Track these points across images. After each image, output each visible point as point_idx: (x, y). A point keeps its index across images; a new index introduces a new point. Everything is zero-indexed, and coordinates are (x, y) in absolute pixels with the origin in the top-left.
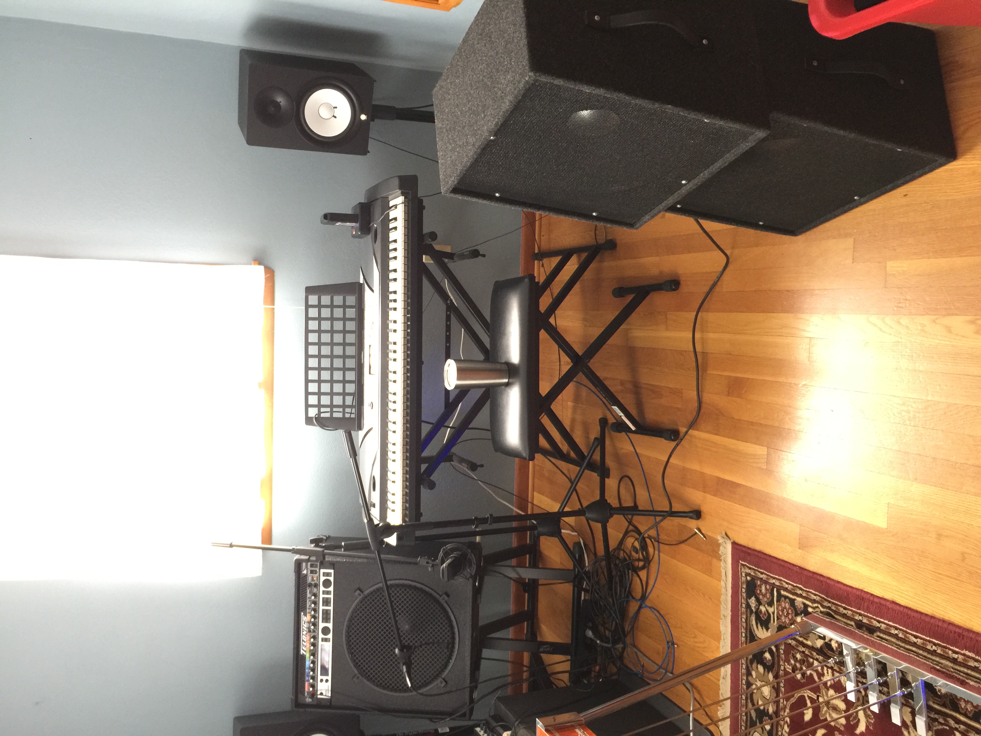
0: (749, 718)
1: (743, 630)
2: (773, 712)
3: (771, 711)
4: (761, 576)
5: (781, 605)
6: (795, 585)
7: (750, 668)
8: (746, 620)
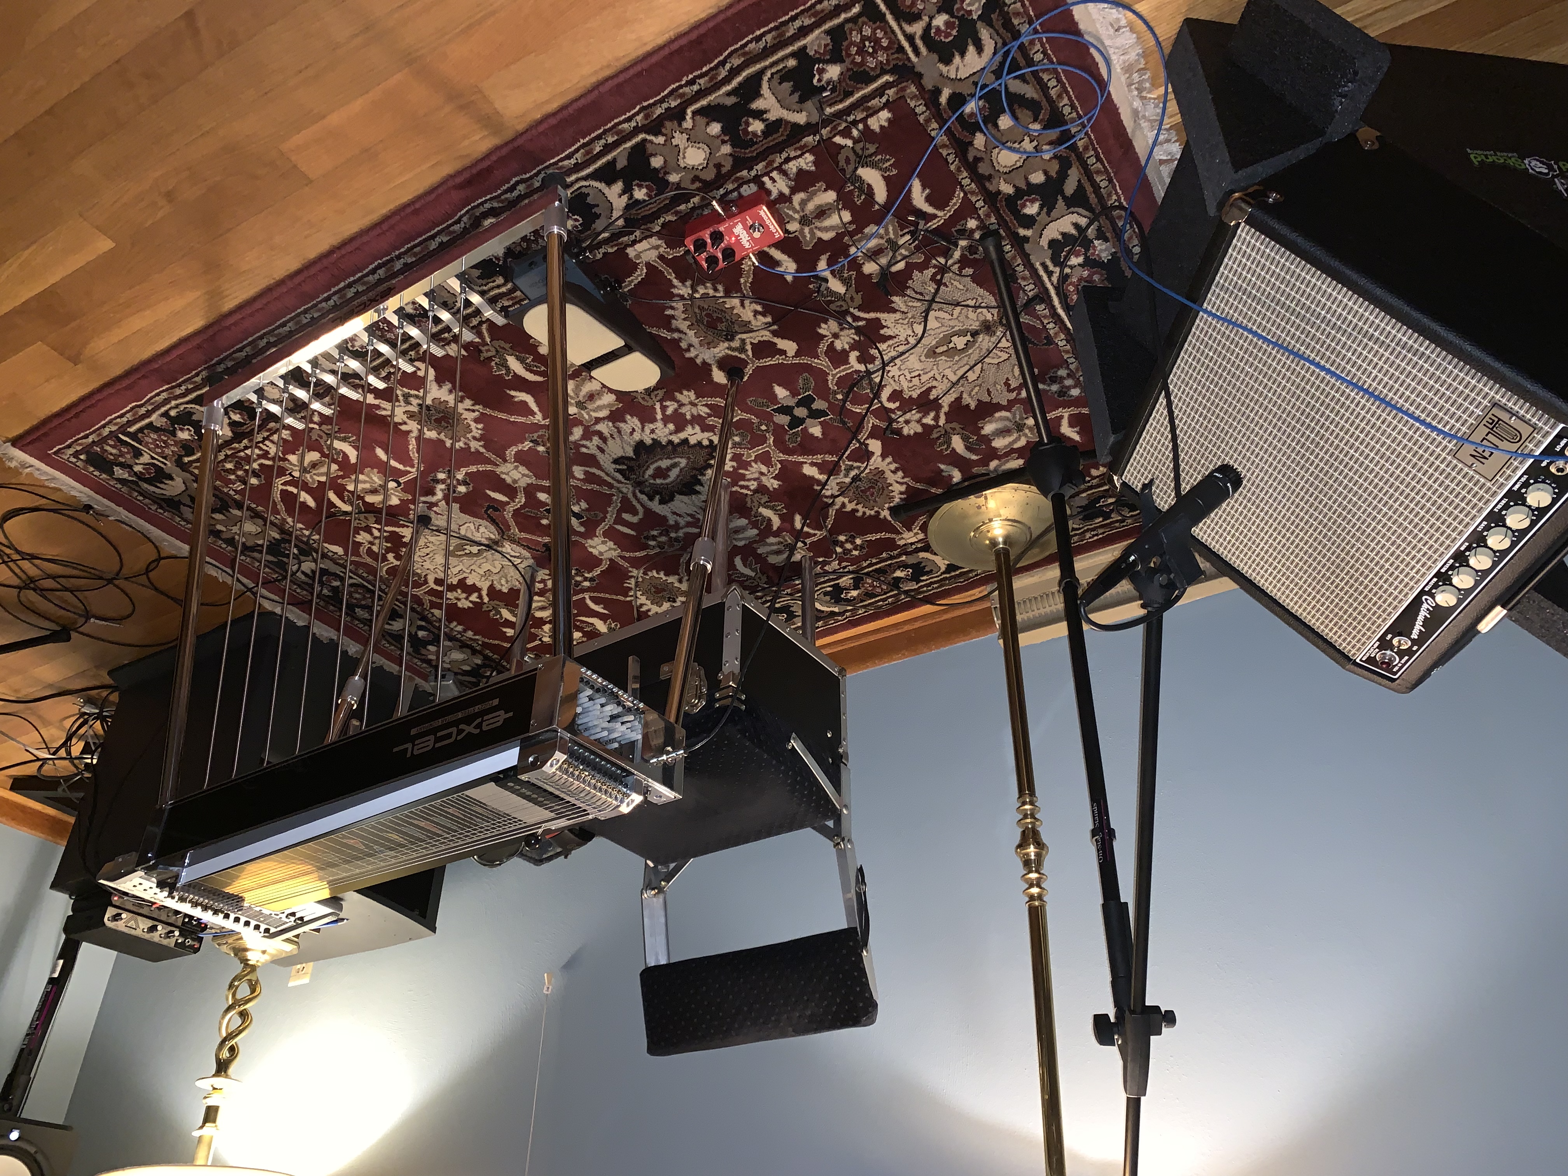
1: (154, 507)
4: (90, 439)
5: (147, 443)
6: (128, 409)
8: (141, 494)
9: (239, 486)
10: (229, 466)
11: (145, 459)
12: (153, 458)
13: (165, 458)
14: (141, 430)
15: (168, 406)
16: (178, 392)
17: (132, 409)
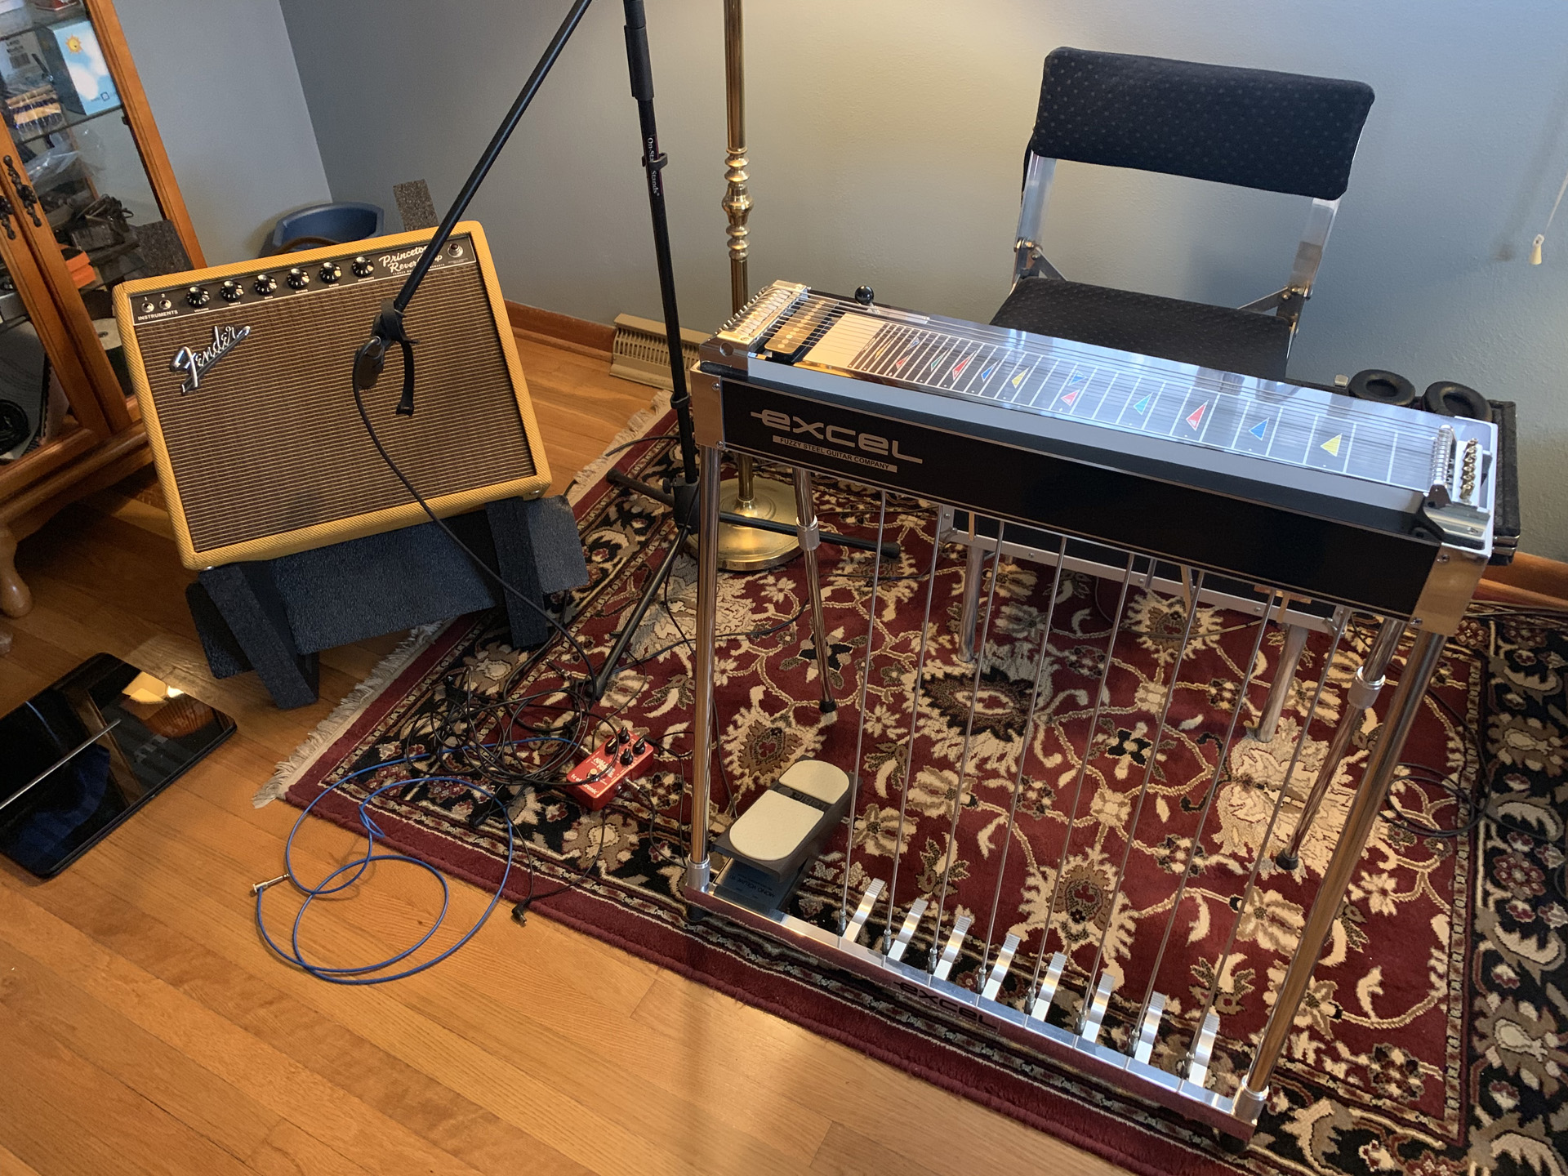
2: (1485, 997)
3: (1494, 999)
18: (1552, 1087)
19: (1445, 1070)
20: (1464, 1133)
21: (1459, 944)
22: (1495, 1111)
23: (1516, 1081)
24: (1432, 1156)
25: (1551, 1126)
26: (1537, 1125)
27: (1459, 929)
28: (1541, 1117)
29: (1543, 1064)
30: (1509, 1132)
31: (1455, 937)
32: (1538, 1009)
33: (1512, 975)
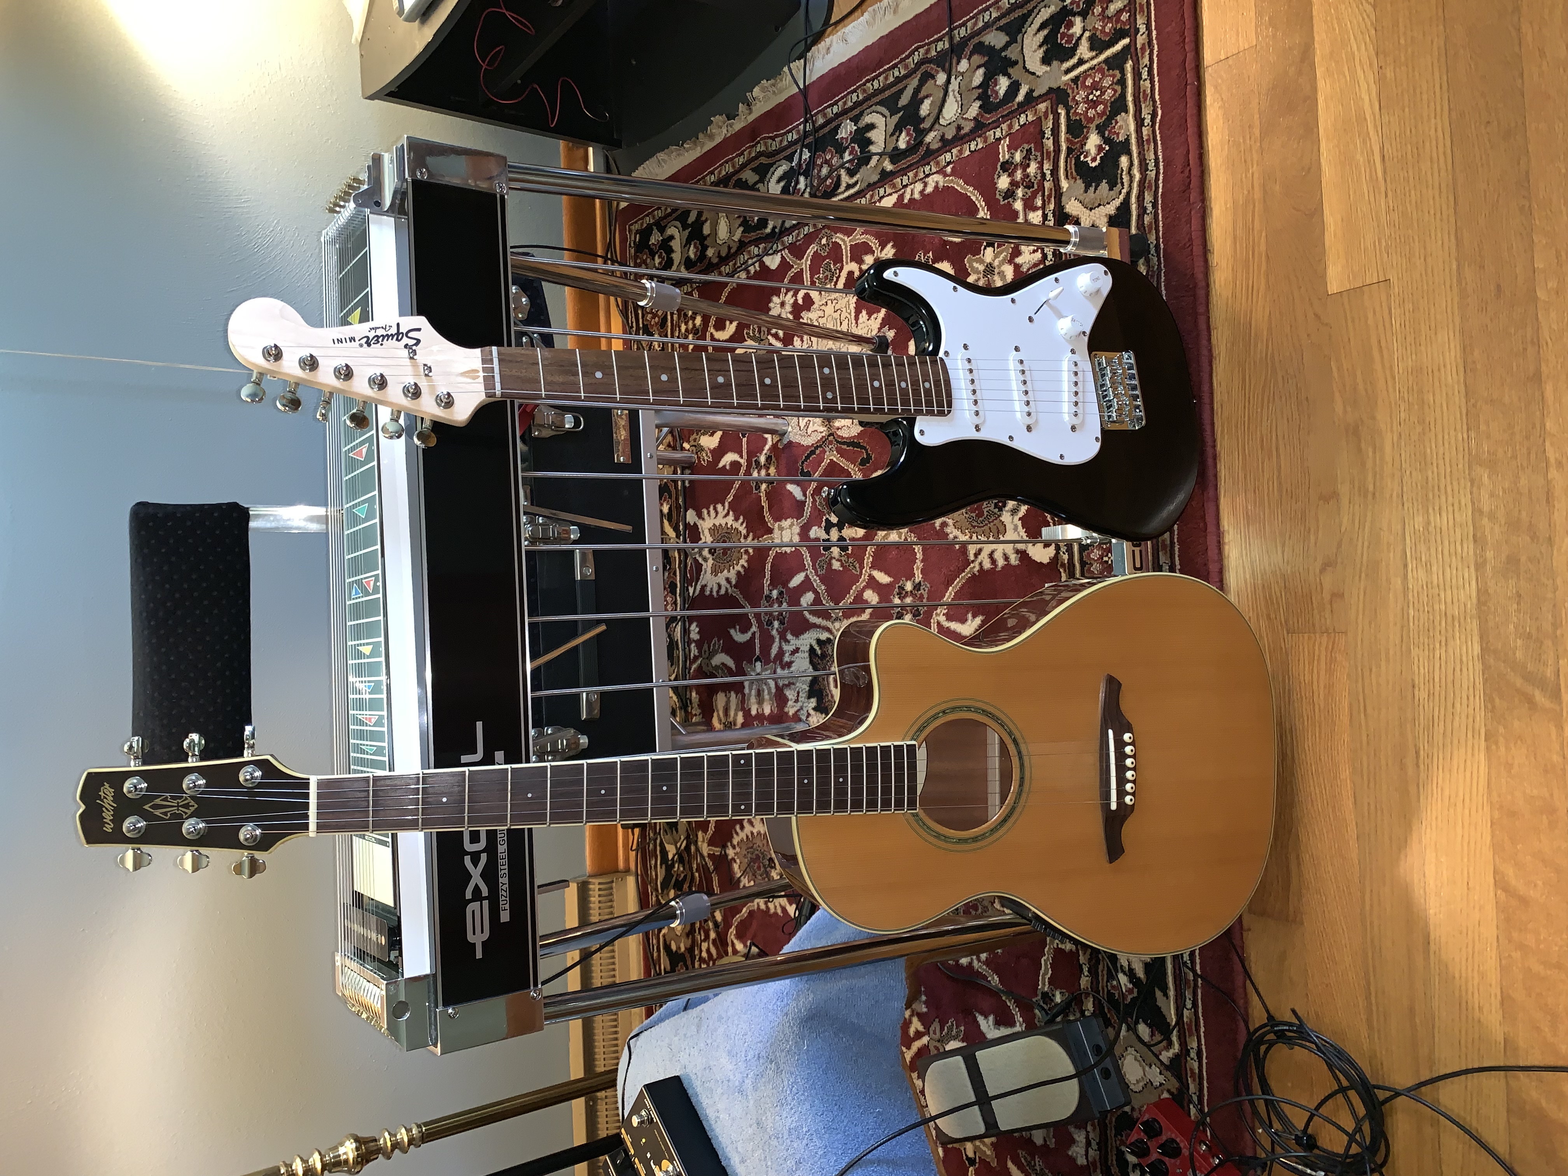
0: (894, 89)
2: (929, 144)
3: (928, 137)
5: (1103, 75)
6: (1157, 97)
7: (967, 51)
9: (1004, 154)
10: (1032, 169)
11: (1084, 50)
12: (1081, 62)
13: (1075, 80)
14: (1122, 82)
15: (1136, 162)
16: (1148, 197)
17: (1154, 101)
18: (977, 59)
19: (1000, 139)
20: (1042, 98)
21: (894, 186)
22: (1014, 88)
23: (984, 85)
24: (1072, 111)
25: (1007, 42)
26: (1012, 53)
27: (882, 191)
28: (1003, 54)
29: (962, 74)
30: (1025, 67)
31: (889, 191)
32: (921, 101)
33: (904, 134)
